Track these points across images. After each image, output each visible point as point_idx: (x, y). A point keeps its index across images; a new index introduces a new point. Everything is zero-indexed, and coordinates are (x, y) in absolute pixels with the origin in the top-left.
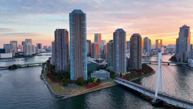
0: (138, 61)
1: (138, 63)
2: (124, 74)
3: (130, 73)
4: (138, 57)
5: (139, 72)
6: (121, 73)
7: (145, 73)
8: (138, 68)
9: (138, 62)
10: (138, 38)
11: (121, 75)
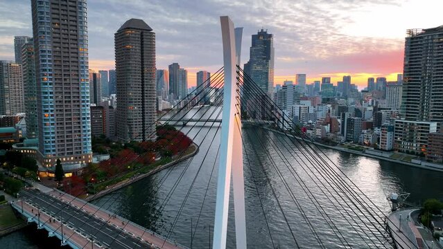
0: (143, 113)
1: (143, 121)
2: (79, 166)
3: (107, 157)
4: (143, 102)
5: (145, 151)
6: (58, 161)
7: (166, 155)
8: (144, 138)
9: (143, 119)
10: (142, 36)
11: (59, 171)
